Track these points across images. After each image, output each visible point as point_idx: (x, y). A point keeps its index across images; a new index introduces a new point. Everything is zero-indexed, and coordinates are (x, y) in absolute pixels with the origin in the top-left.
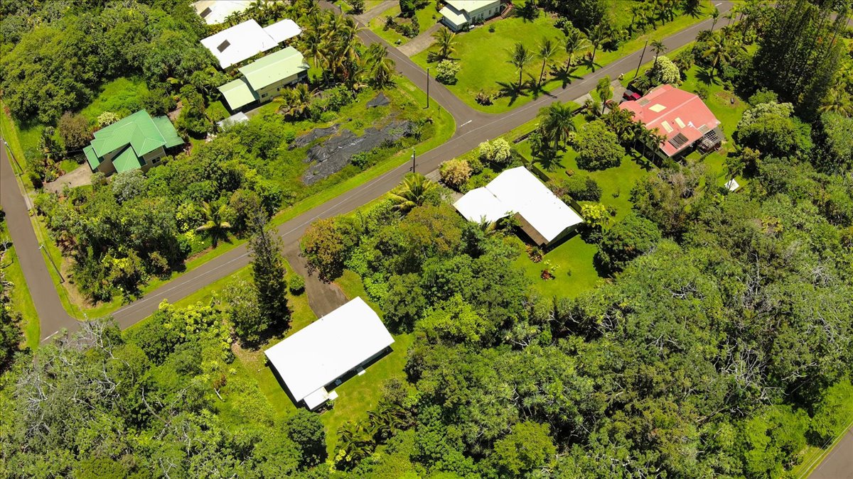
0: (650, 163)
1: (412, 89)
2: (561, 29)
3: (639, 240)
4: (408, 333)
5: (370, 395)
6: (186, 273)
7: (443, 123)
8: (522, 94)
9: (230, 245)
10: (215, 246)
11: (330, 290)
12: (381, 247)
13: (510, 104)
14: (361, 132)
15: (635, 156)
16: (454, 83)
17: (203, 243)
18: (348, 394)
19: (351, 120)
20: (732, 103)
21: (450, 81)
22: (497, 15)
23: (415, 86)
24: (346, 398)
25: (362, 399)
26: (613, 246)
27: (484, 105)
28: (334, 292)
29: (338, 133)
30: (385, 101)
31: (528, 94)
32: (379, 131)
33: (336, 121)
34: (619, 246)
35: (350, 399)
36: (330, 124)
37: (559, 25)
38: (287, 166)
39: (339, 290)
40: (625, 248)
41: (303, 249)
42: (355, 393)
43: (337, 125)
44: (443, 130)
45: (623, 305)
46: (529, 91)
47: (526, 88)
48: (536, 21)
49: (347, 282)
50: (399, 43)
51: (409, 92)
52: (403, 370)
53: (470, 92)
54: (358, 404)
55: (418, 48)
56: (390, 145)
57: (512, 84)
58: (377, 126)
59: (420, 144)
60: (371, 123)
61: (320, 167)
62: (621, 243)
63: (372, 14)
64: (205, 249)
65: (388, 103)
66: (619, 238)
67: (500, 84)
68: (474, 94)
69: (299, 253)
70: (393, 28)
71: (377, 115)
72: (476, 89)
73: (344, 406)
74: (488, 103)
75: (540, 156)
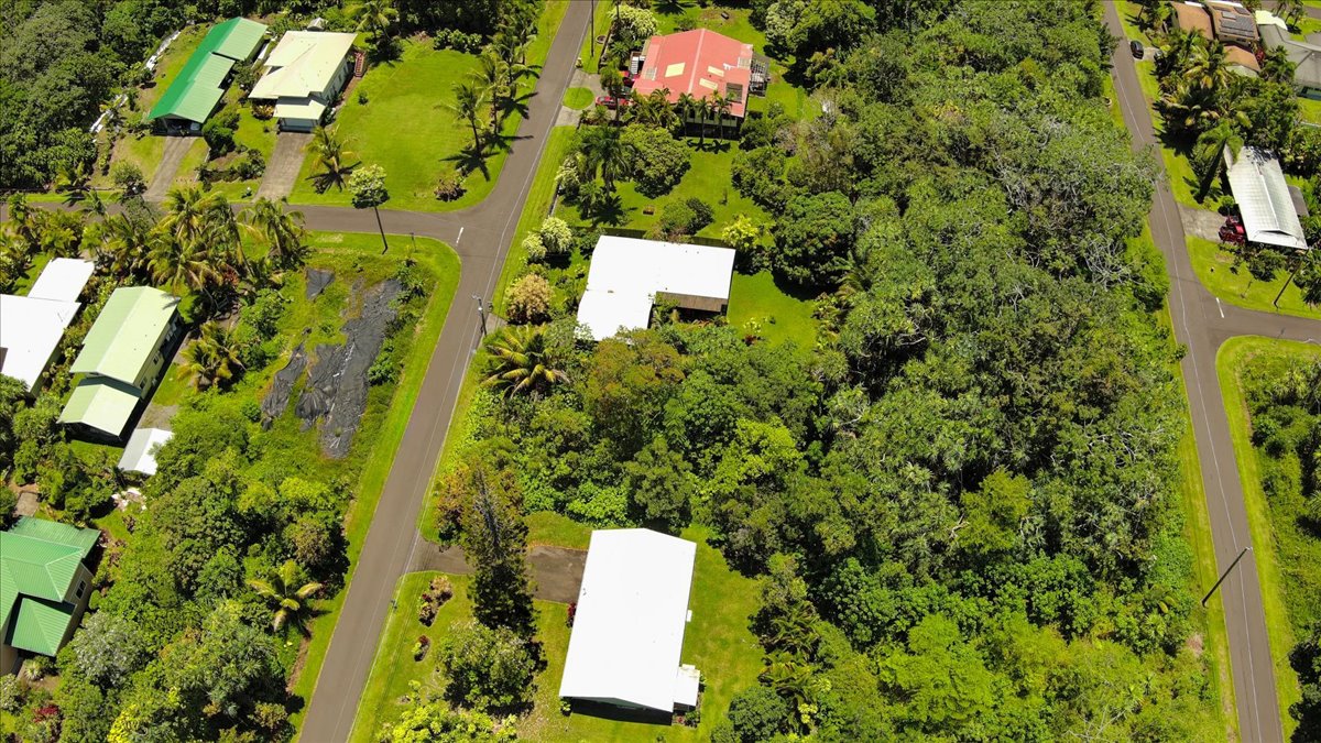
0: (719, 141)
1: (338, 239)
2: (448, 48)
3: (836, 222)
4: (687, 526)
5: (729, 631)
6: (309, 704)
7: (429, 254)
8: (487, 155)
9: (328, 616)
10: (307, 635)
11: (534, 557)
12: (572, 444)
13: (487, 177)
14: (340, 338)
15: (695, 145)
16: (385, 198)
17: (290, 643)
18: (703, 654)
19: (309, 331)
20: (727, 18)
21: (378, 198)
22: (349, 78)
23: (337, 233)
24: (706, 660)
25: (724, 644)
26: (805, 252)
27: (455, 199)
28: (542, 555)
29: (311, 359)
30: (326, 278)
31: (494, 151)
32: (361, 318)
33: (290, 346)
34: (815, 246)
35: (712, 655)
36: (286, 355)
37: (443, 45)
38: (288, 452)
39: (546, 549)
40: (825, 242)
41: (436, 538)
42: (709, 644)
43: (298, 349)
44: (441, 262)
45: (917, 294)
46: (493, 147)
47: (483, 146)
48: (403, 56)
49: (544, 532)
50: (249, 195)
51: (339, 246)
52: (731, 570)
53: (418, 195)
54: (726, 653)
55: (283, 183)
56: (397, 326)
57: (463, 152)
58: (351, 316)
59: (431, 300)
60: (338, 319)
61: (335, 420)
62: (816, 241)
63: (163, 180)
64: (298, 650)
65: (332, 277)
66: (810, 236)
67: (448, 159)
68: (430, 194)
69: (436, 549)
70: (217, 180)
71: (335, 301)
72: (423, 186)
73: (716, 671)
74: (460, 193)
75: (594, 215)
